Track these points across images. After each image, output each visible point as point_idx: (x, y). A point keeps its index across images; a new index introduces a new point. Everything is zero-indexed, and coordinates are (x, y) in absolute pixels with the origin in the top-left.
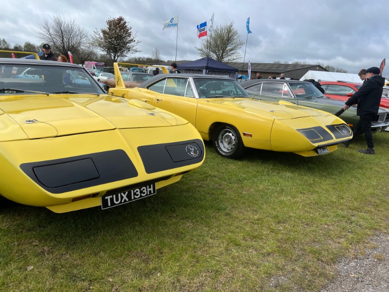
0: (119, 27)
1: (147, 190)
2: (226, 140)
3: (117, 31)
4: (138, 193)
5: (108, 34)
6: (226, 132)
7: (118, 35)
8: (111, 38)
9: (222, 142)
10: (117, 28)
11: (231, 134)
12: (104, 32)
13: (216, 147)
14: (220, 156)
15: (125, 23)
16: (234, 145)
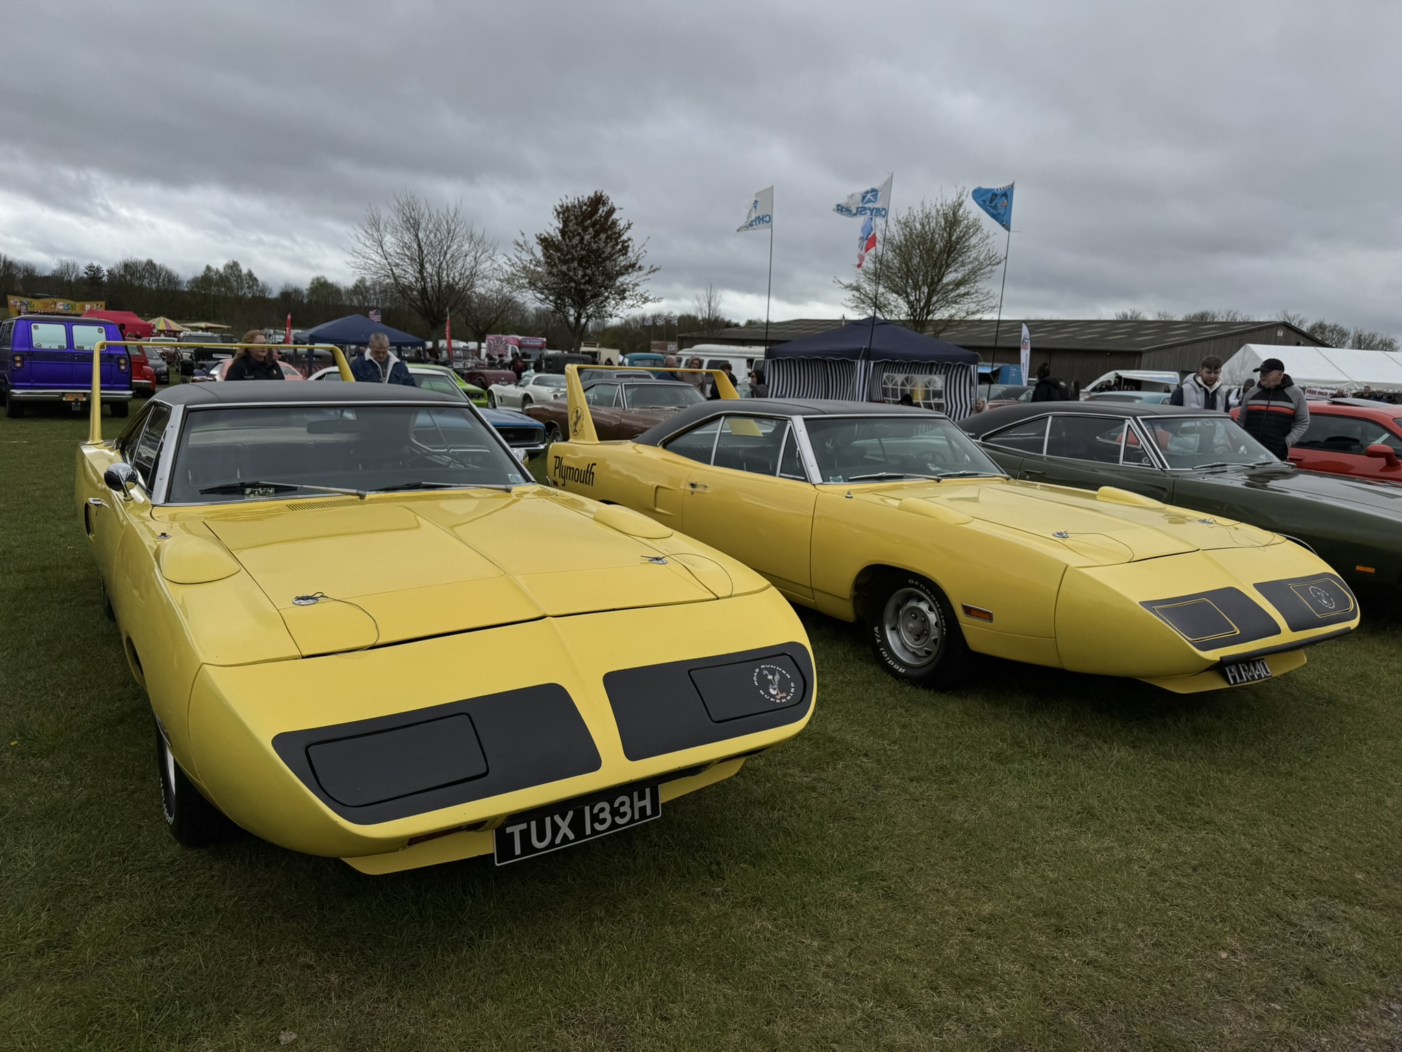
0: (593, 225)
1: (632, 806)
2: (911, 625)
3: (587, 237)
4: (606, 815)
5: (557, 248)
6: (910, 597)
7: (590, 251)
8: (565, 262)
9: (893, 629)
10: (585, 230)
11: (924, 607)
12: (546, 242)
13: (876, 647)
14: (890, 678)
15: (611, 211)
16: (935, 641)
